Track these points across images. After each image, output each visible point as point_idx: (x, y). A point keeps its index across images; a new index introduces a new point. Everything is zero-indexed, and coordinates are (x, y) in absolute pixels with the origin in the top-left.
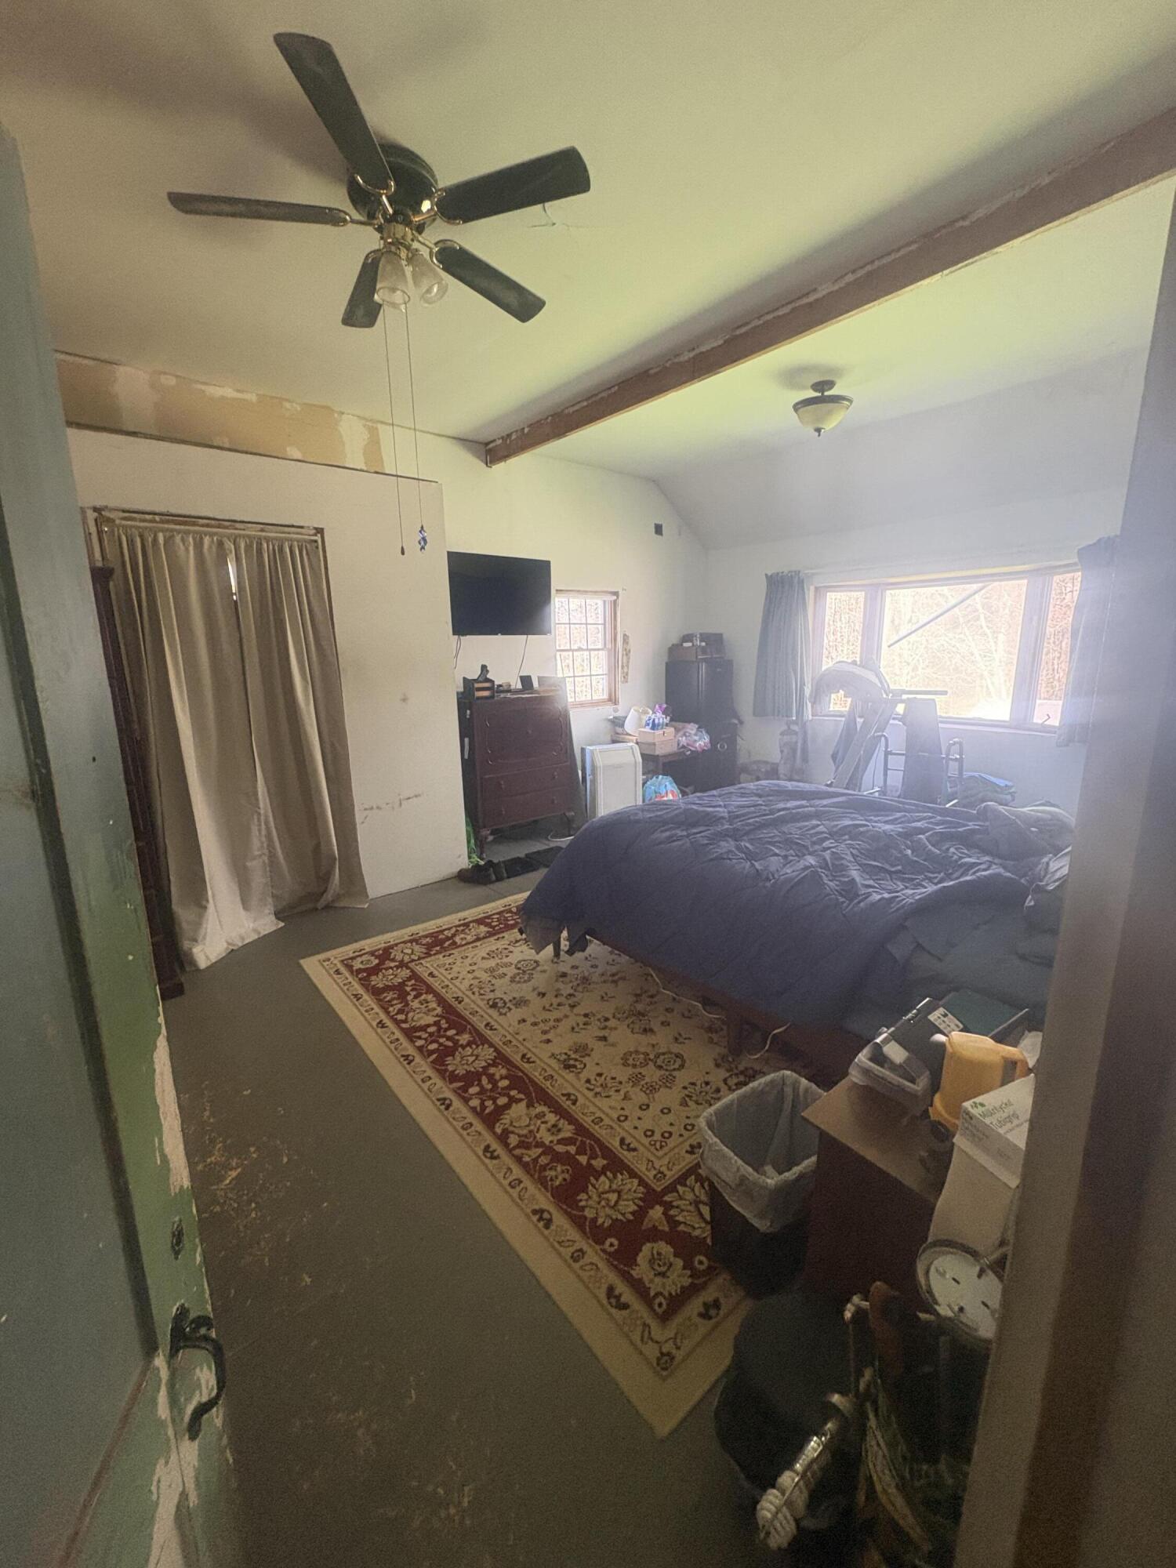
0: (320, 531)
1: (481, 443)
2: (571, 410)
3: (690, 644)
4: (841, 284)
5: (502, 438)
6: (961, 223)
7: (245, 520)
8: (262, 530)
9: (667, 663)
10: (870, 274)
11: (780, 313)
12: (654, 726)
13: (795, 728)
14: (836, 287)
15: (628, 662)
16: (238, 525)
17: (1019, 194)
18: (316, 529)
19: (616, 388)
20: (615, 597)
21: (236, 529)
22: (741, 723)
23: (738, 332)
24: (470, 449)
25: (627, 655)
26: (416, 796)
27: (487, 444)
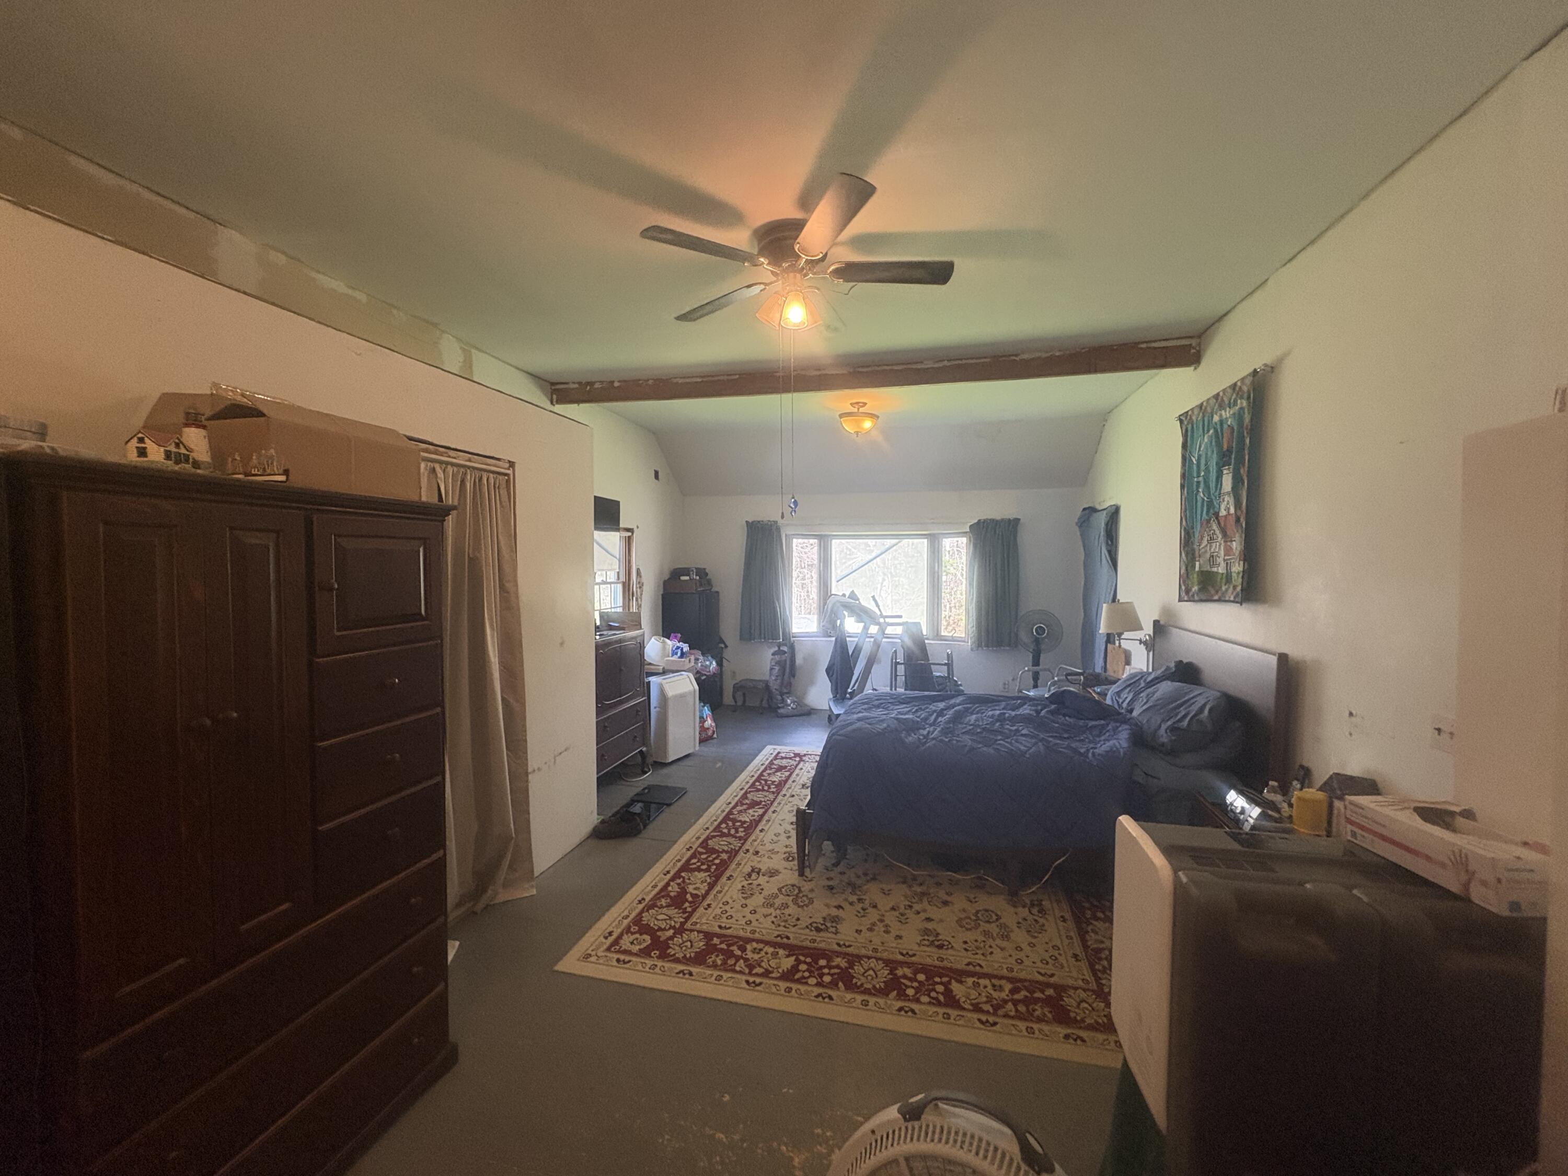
0: (512, 464)
1: (548, 382)
2: (681, 381)
3: (687, 578)
4: (940, 365)
5: (580, 383)
6: (1014, 358)
7: (459, 448)
8: (470, 460)
9: (662, 595)
10: (959, 366)
11: (896, 368)
12: (683, 655)
13: (785, 649)
14: (936, 365)
15: (641, 594)
16: (452, 453)
17: (1044, 355)
18: (510, 462)
19: (737, 376)
20: (630, 534)
21: (449, 457)
22: (726, 646)
23: (860, 370)
24: (542, 388)
25: (640, 587)
26: (566, 750)
27: (553, 384)
